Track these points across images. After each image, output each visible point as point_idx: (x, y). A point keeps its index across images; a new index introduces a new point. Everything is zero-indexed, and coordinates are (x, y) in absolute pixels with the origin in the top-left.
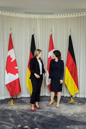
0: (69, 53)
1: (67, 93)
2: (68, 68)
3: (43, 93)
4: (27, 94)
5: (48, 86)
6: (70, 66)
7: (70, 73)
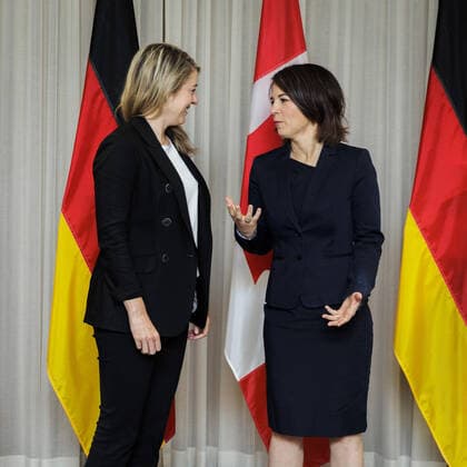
0: (439, 87)
1: (409, 454)
2: (424, 230)
3: (194, 443)
4: (54, 454)
5: (245, 381)
6: (445, 206)
7: (445, 272)
